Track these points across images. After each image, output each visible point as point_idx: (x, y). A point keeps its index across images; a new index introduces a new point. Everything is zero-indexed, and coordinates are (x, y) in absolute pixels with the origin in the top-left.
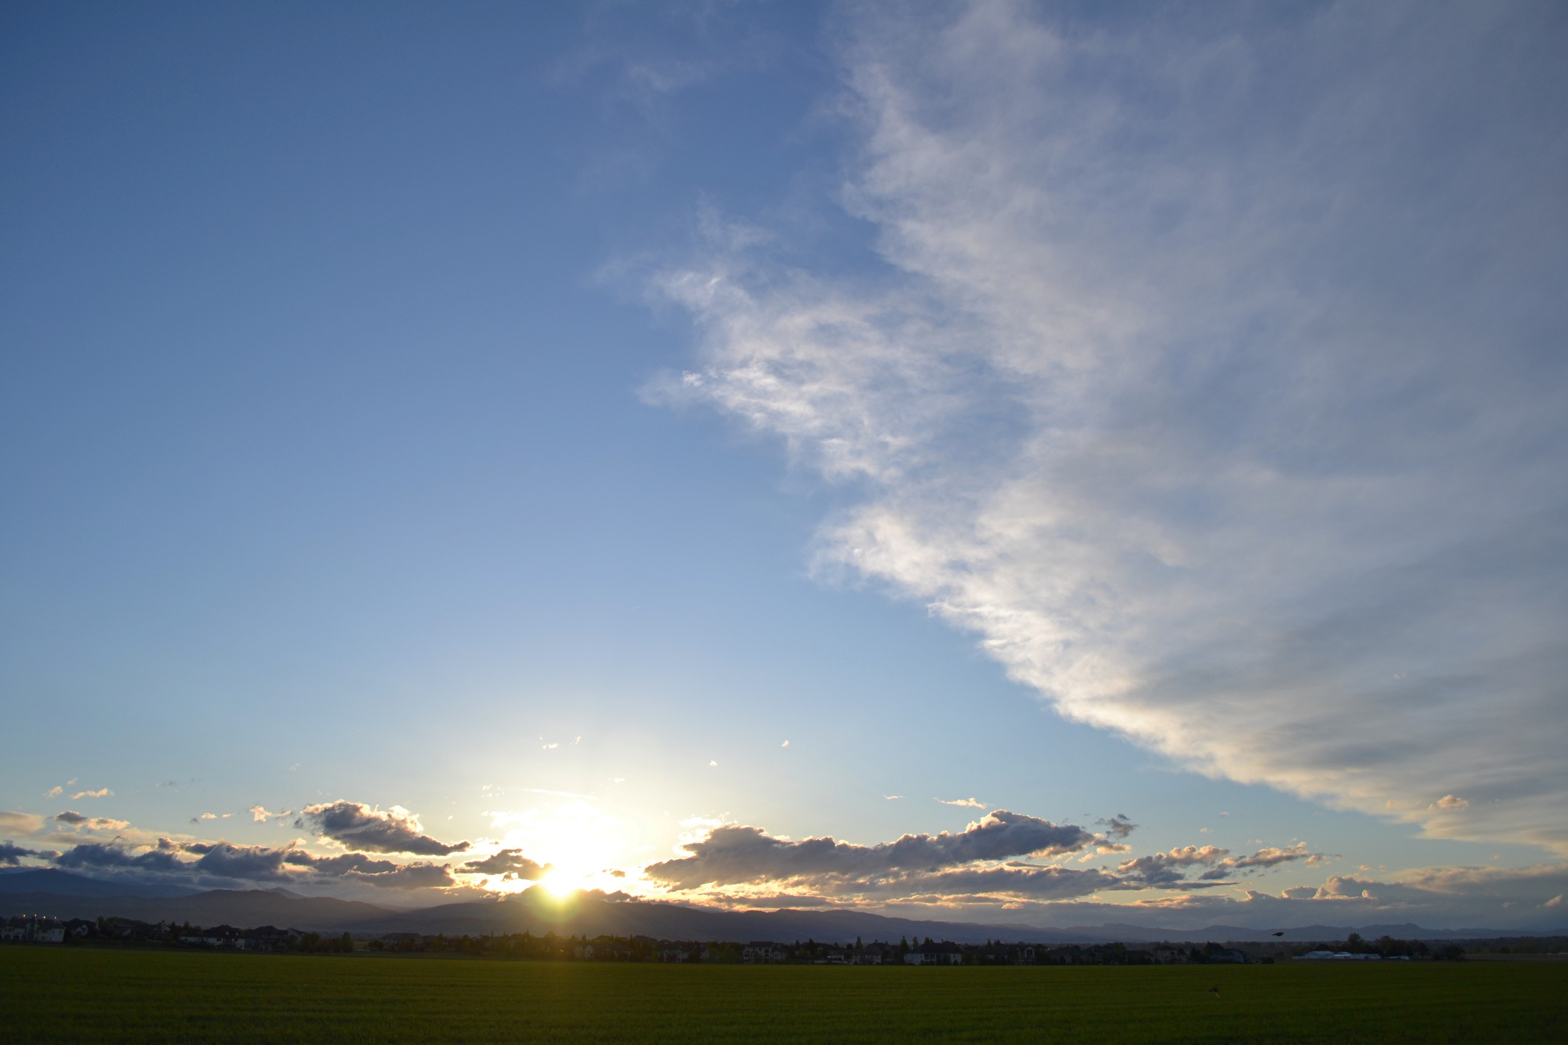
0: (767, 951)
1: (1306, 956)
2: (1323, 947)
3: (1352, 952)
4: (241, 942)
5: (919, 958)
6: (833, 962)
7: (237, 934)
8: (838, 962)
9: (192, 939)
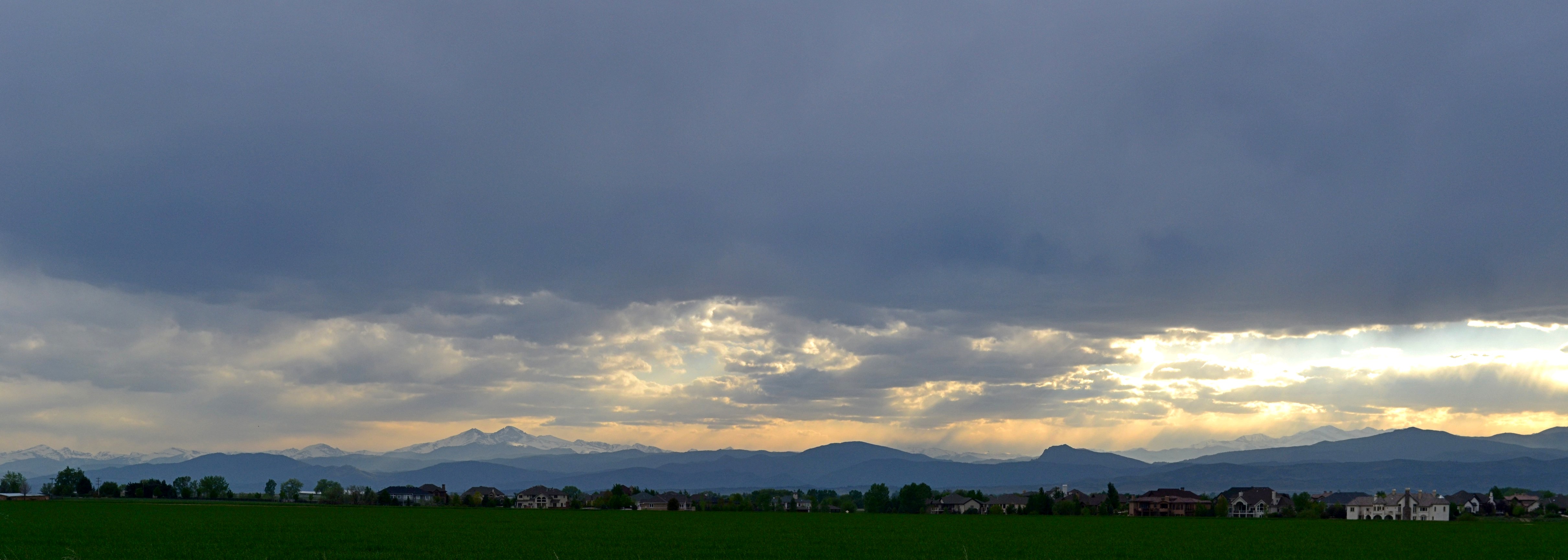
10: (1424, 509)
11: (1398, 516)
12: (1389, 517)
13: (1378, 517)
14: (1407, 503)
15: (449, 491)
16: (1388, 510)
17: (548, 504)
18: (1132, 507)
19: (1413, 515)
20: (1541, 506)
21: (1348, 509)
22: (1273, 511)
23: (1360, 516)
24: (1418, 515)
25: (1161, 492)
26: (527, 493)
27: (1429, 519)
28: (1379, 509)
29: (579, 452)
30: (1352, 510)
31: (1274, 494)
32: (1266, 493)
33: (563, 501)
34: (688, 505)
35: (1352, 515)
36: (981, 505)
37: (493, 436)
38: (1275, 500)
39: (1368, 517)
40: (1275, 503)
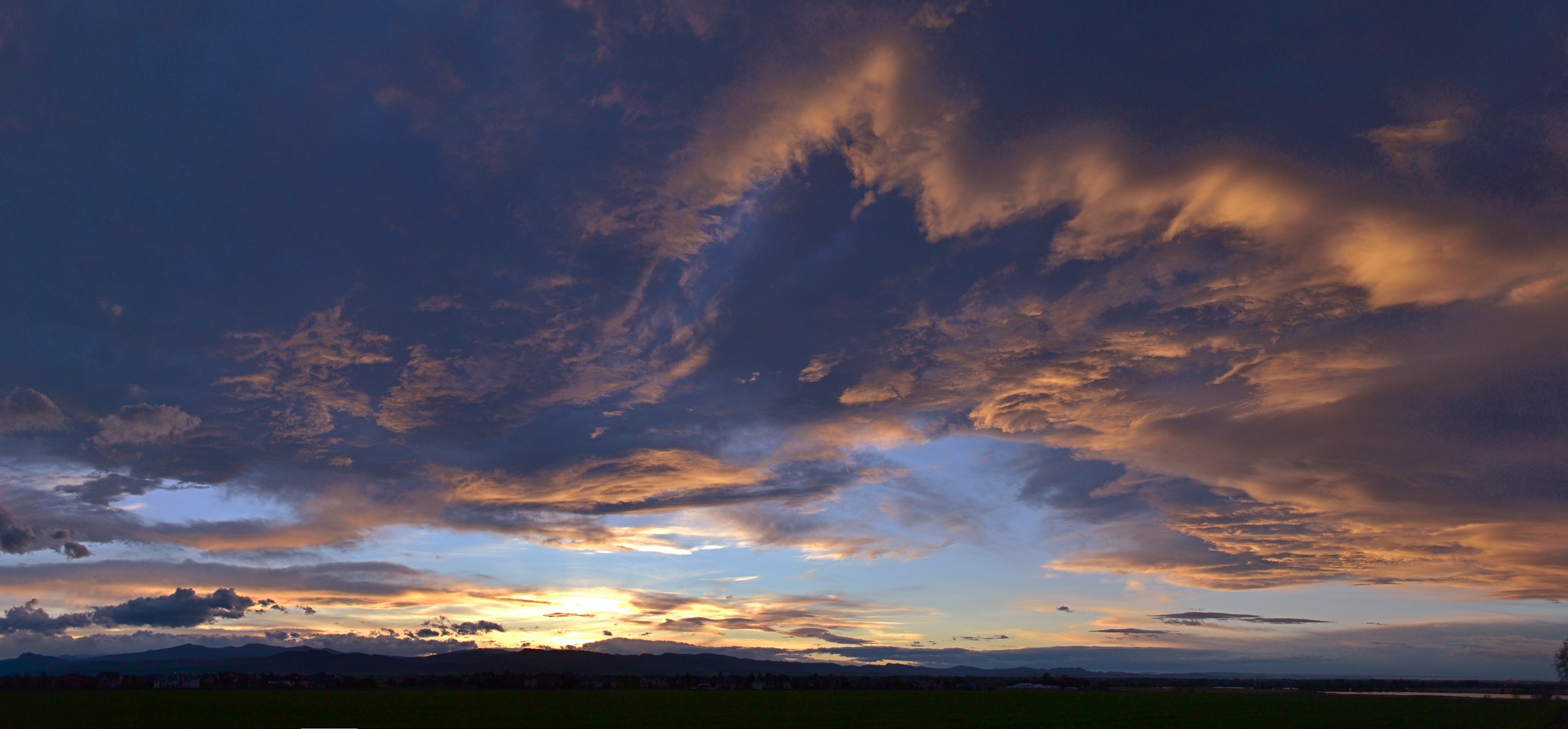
0: (657, 681)
1: (1016, 686)
2: (1026, 680)
3: (1043, 684)
4: (305, 683)
5: (759, 686)
6: (702, 688)
7: (302, 678)
8: (706, 688)
9: (276, 683)
10: (188, 681)
11: (177, 685)
12: (173, 686)
13: (168, 686)
14: (181, 679)
16: (172, 682)
18: (53, 682)
19: (183, 684)
20: (240, 679)
21: (155, 682)
22: (120, 683)
23: (160, 686)
24: (186, 685)
27: (191, 686)
28: (169, 682)
31: (120, 676)
32: (116, 675)
39: (164, 686)
40: (121, 680)
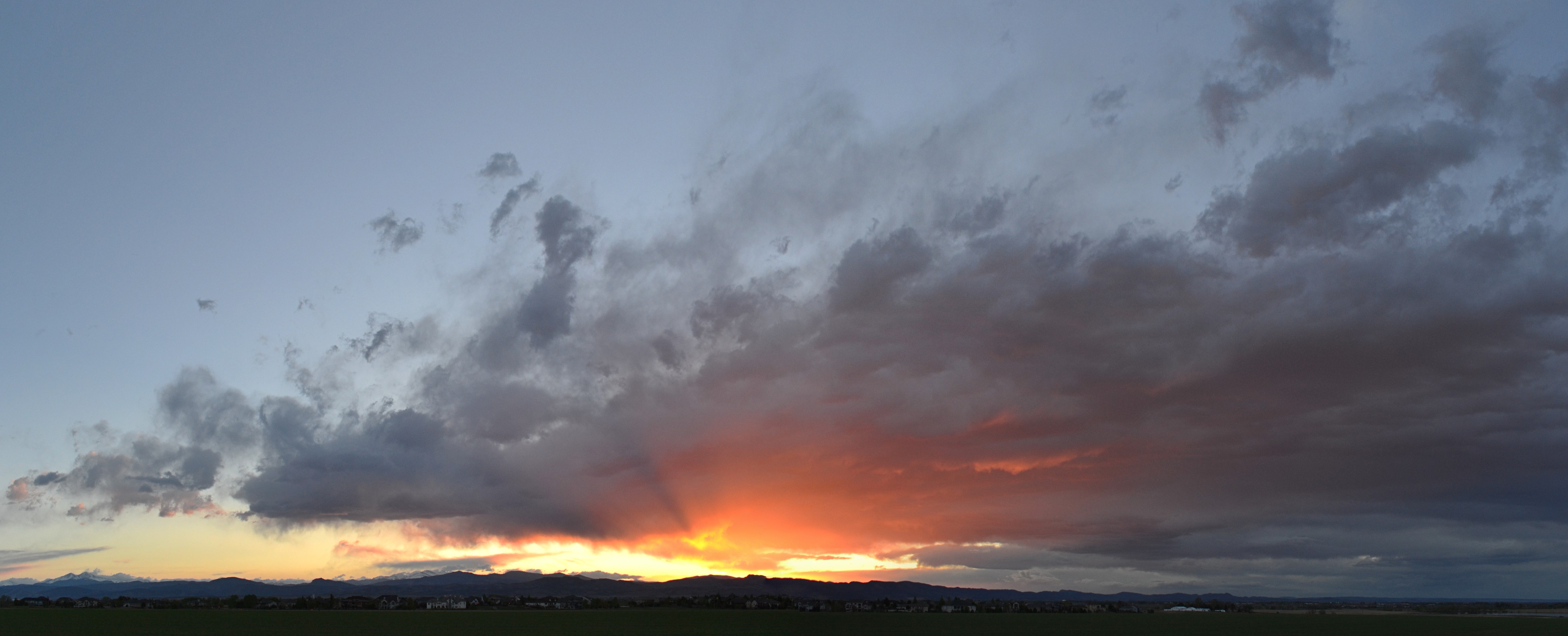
1: (1172, 609)
6: (900, 610)
10: (456, 603)
11: (447, 606)
12: (443, 607)
13: (439, 607)
14: (450, 601)
15: (50, 599)
16: (443, 604)
17: (89, 604)
18: (340, 603)
19: (452, 606)
20: (501, 602)
21: (427, 604)
22: (398, 605)
23: (432, 607)
24: (454, 606)
25: (353, 597)
26: (81, 600)
27: (459, 607)
28: (439, 603)
29: (115, 582)
30: (429, 604)
31: (398, 598)
32: (394, 598)
33: (95, 603)
34: (150, 605)
35: (429, 606)
36: (278, 604)
37: (79, 576)
38: (398, 600)
39: (435, 607)
40: (398, 601)
